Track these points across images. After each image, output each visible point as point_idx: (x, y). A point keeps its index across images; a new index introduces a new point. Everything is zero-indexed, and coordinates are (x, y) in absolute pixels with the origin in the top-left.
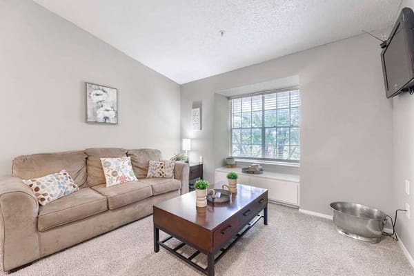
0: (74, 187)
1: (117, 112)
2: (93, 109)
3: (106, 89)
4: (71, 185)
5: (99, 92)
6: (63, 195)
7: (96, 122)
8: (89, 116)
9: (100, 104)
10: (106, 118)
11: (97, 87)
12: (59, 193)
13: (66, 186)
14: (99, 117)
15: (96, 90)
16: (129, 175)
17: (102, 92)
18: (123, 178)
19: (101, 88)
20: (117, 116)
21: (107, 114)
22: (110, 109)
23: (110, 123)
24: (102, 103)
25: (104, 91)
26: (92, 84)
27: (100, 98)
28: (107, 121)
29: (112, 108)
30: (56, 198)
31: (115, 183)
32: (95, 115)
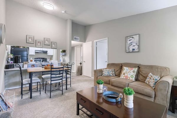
0: (113, 74)
1: (139, 46)
2: (128, 47)
3: (133, 36)
4: (112, 73)
5: (130, 39)
6: (108, 75)
7: (129, 52)
8: (127, 50)
9: (131, 44)
10: (133, 50)
11: (130, 37)
12: (107, 74)
13: (110, 73)
14: (130, 49)
15: (129, 38)
16: (130, 77)
17: (132, 38)
18: (126, 77)
19: (131, 36)
20: (139, 48)
21: (134, 48)
22: (135, 45)
23: (135, 52)
24: (132, 43)
25: (133, 38)
26: (128, 37)
27: (131, 41)
28: (134, 51)
29: (136, 44)
30: (106, 75)
31: (122, 77)
32: (129, 49)
